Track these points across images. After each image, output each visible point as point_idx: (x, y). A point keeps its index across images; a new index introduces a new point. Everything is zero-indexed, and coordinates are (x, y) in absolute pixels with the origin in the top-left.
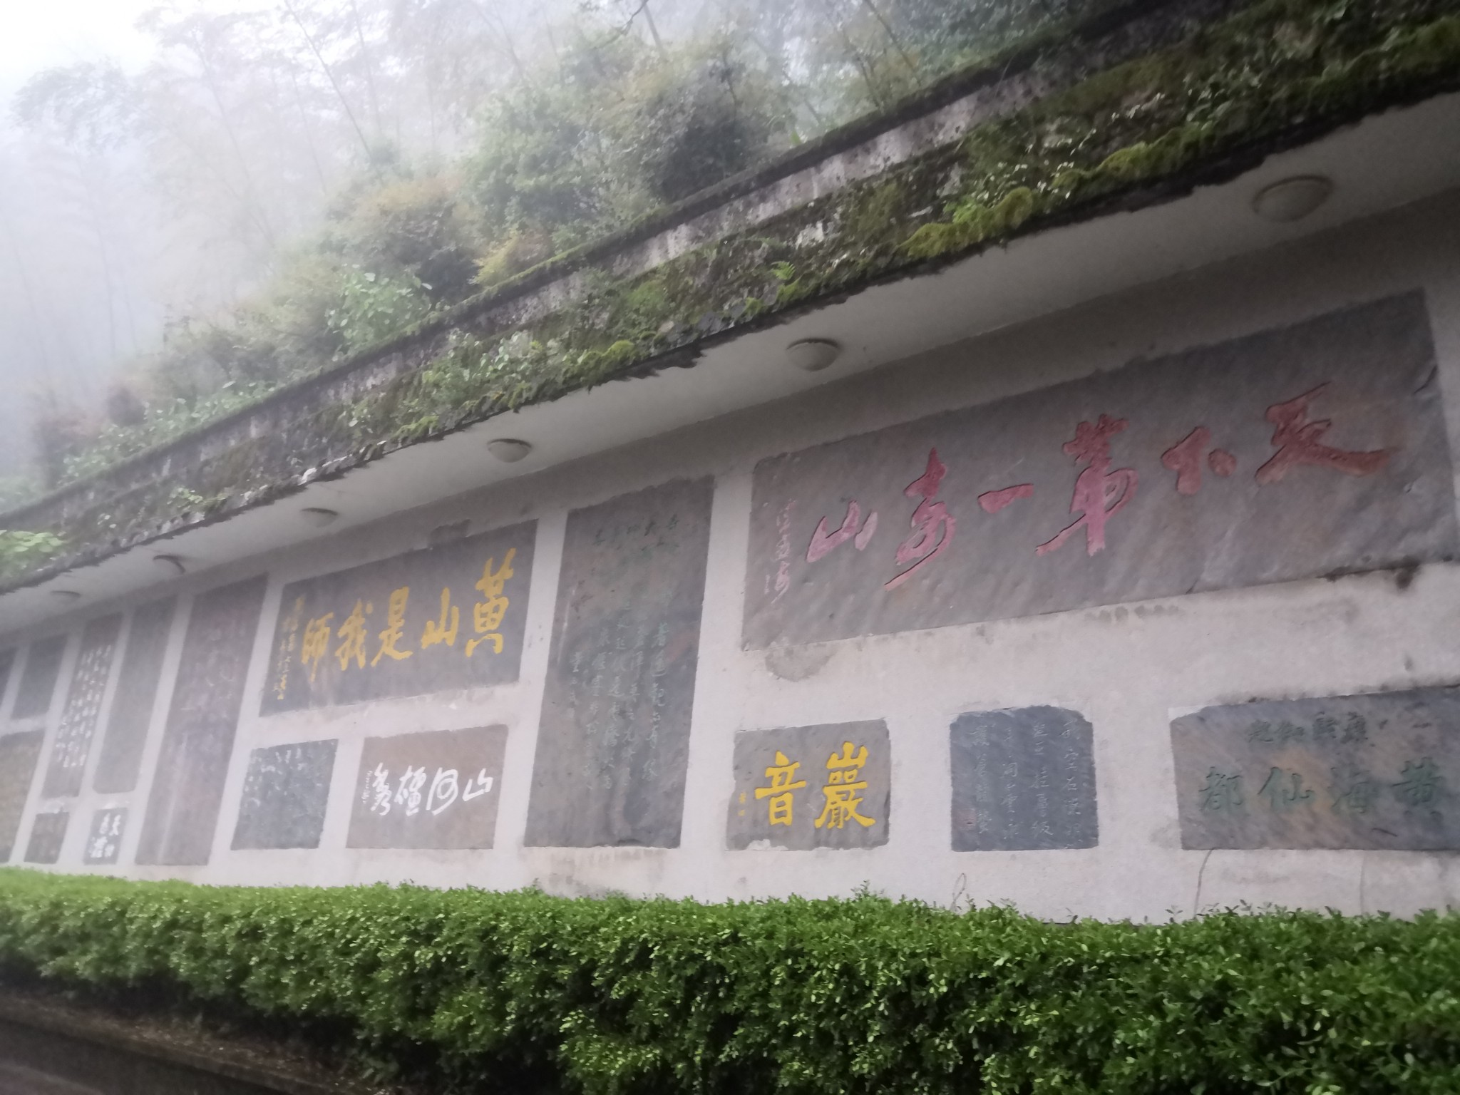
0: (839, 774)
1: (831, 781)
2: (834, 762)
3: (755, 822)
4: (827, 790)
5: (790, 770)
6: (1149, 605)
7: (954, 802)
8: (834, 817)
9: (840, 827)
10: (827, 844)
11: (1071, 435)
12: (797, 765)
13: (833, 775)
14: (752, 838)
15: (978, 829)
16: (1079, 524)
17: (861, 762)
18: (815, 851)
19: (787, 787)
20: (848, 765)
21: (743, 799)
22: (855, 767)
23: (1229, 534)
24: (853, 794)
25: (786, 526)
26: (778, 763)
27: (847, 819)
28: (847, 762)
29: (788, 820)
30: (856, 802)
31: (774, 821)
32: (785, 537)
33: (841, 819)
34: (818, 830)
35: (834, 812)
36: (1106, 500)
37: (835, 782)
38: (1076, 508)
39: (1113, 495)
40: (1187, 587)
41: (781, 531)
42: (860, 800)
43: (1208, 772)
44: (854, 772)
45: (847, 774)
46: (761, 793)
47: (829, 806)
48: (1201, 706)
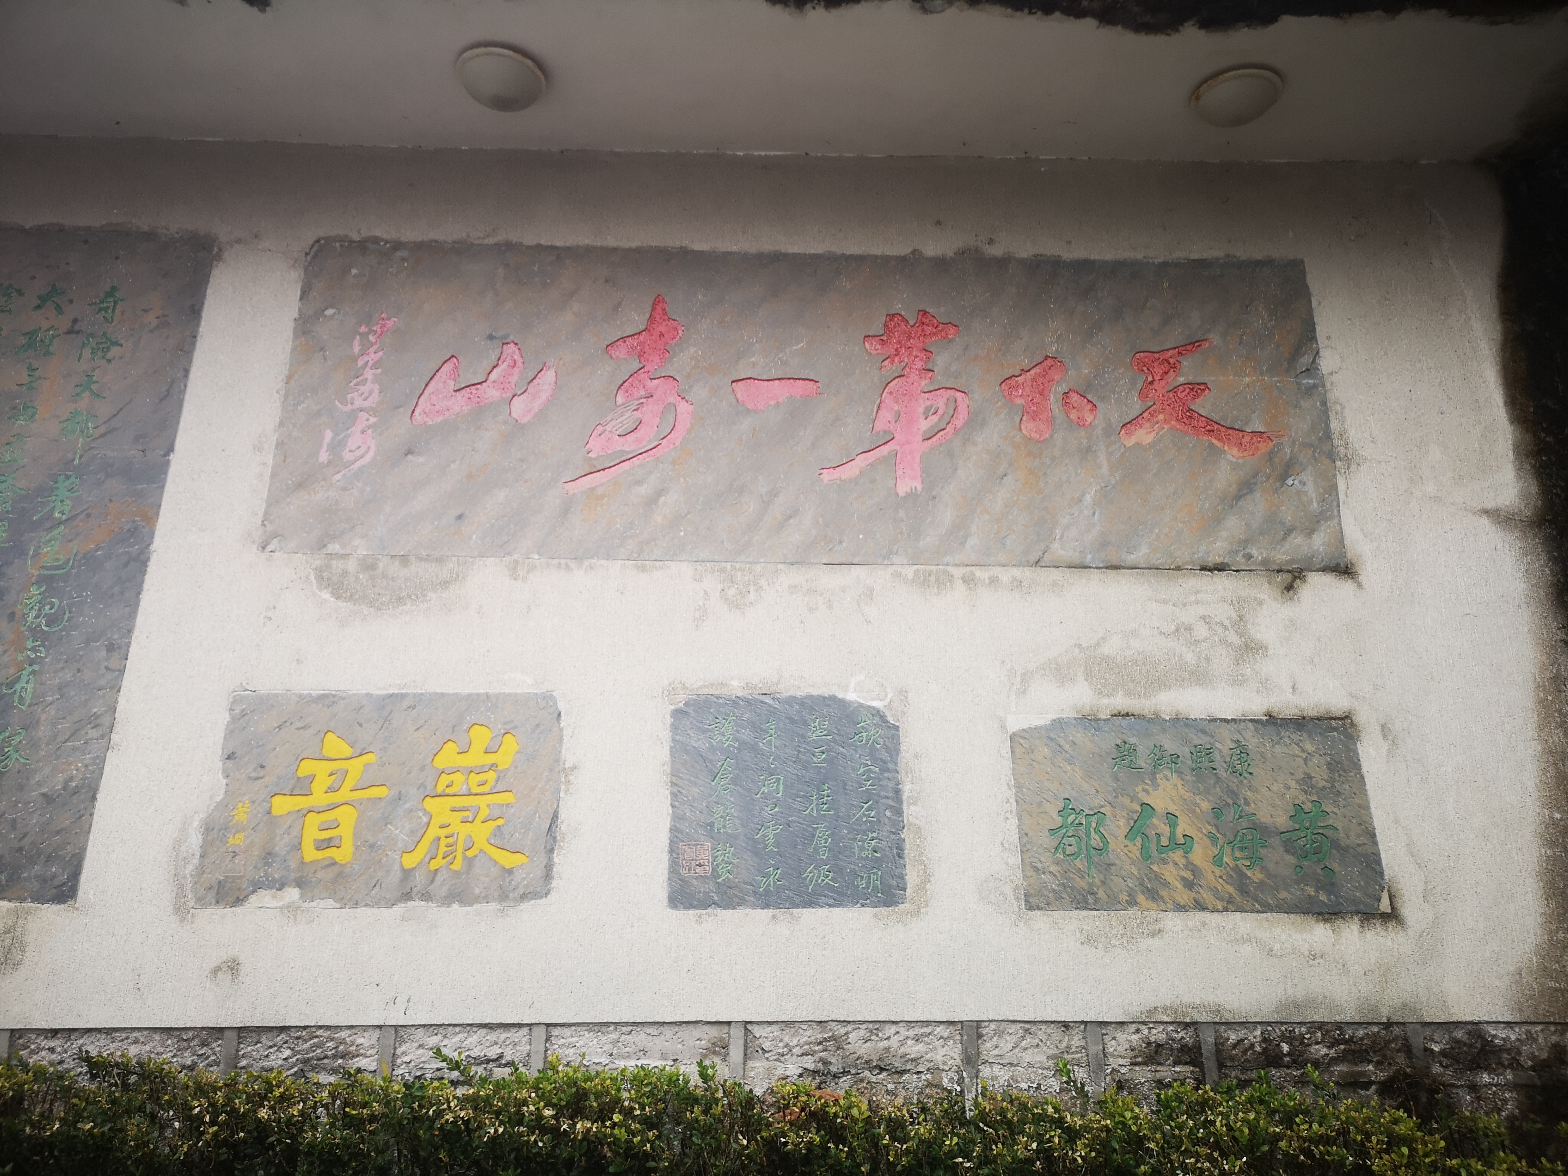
0: (458, 778)
1: (440, 789)
2: (448, 757)
3: (268, 856)
4: (430, 804)
5: (356, 767)
6: (981, 574)
7: (674, 830)
8: (443, 849)
9: (457, 865)
10: (426, 896)
11: (877, 327)
12: (370, 758)
13: (444, 780)
14: (257, 886)
15: (715, 875)
16: (885, 450)
17: (504, 758)
18: (399, 909)
19: (344, 794)
20: (480, 762)
21: (242, 814)
22: (493, 766)
23: (1088, 498)
24: (484, 813)
25: (372, 357)
26: (326, 752)
27: (469, 854)
28: (477, 757)
29: (343, 854)
30: (492, 825)
31: (310, 854)
32: (369, 374)
33: (459, 854)
34: (407, 874)
35: (443, 842)
36: (924, 425)
37: (448, 791)
38: (880, 425)
39: (935, 418)
40: (1033, 558)
41: (360, 363)
42: (500, 822)
43: (1061, 805)
44: (491, 776)
45: (474, 779)
46: (282, 805)
47: (434, 831)
48: (1052, 716)
